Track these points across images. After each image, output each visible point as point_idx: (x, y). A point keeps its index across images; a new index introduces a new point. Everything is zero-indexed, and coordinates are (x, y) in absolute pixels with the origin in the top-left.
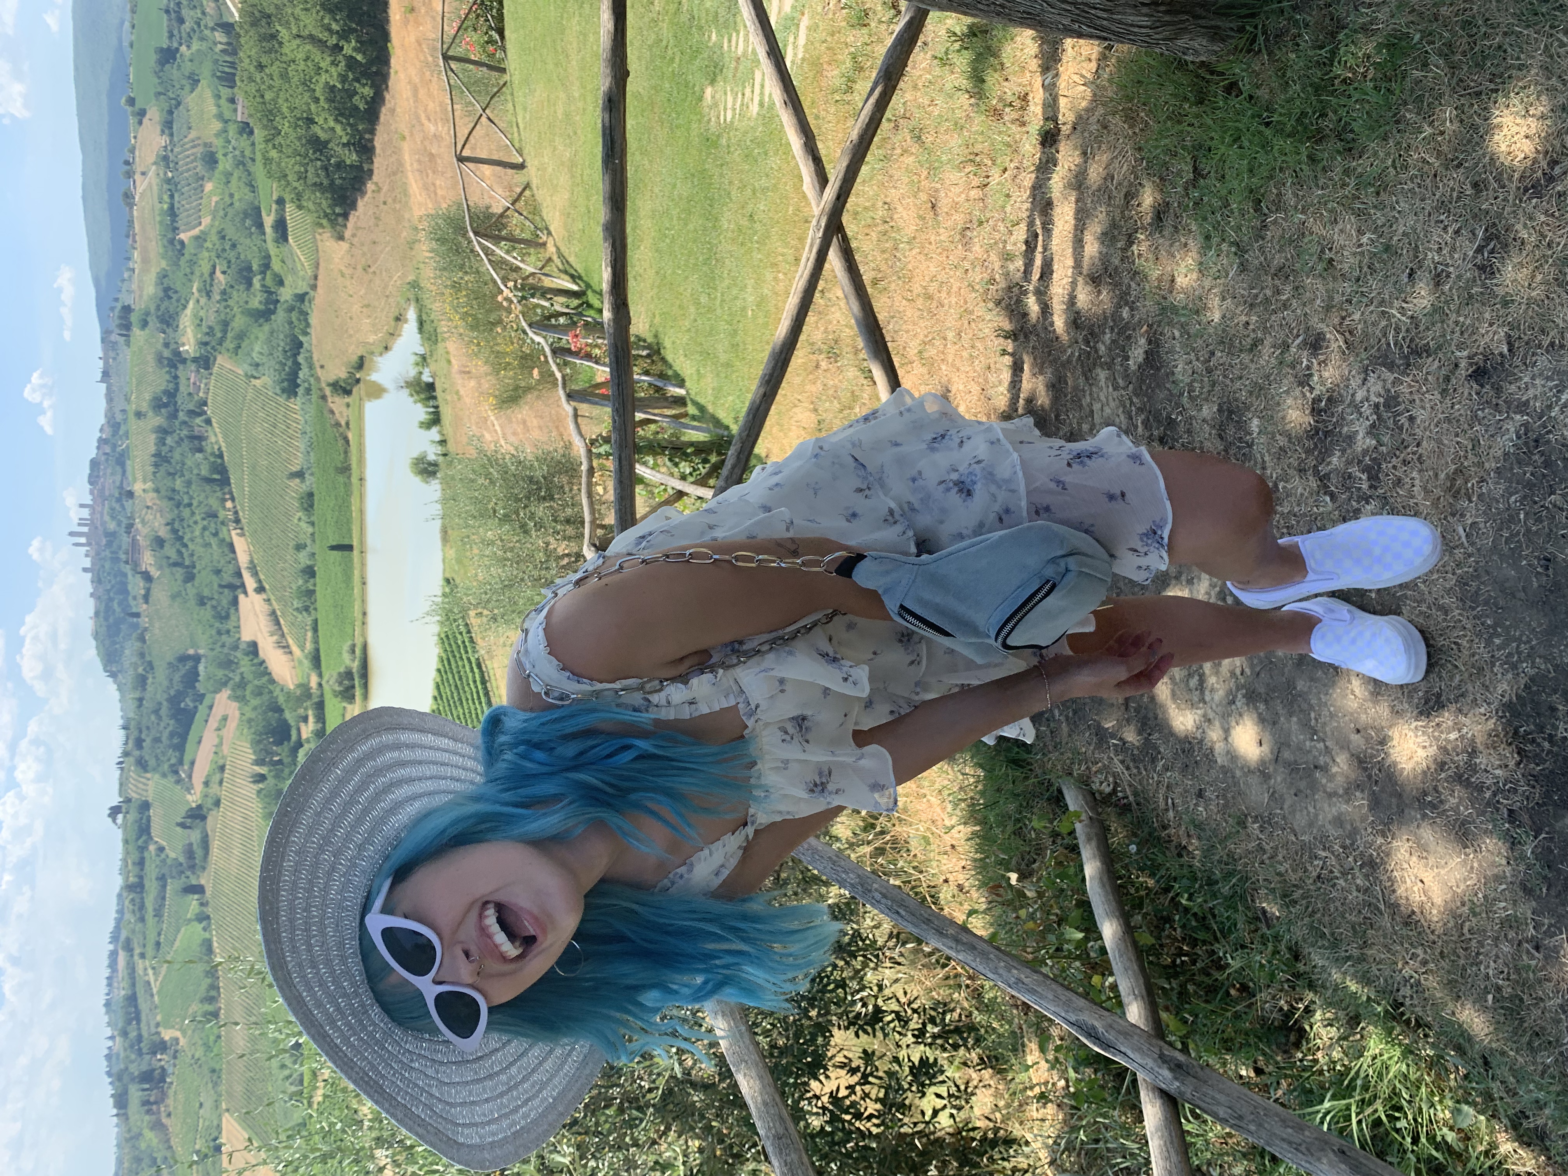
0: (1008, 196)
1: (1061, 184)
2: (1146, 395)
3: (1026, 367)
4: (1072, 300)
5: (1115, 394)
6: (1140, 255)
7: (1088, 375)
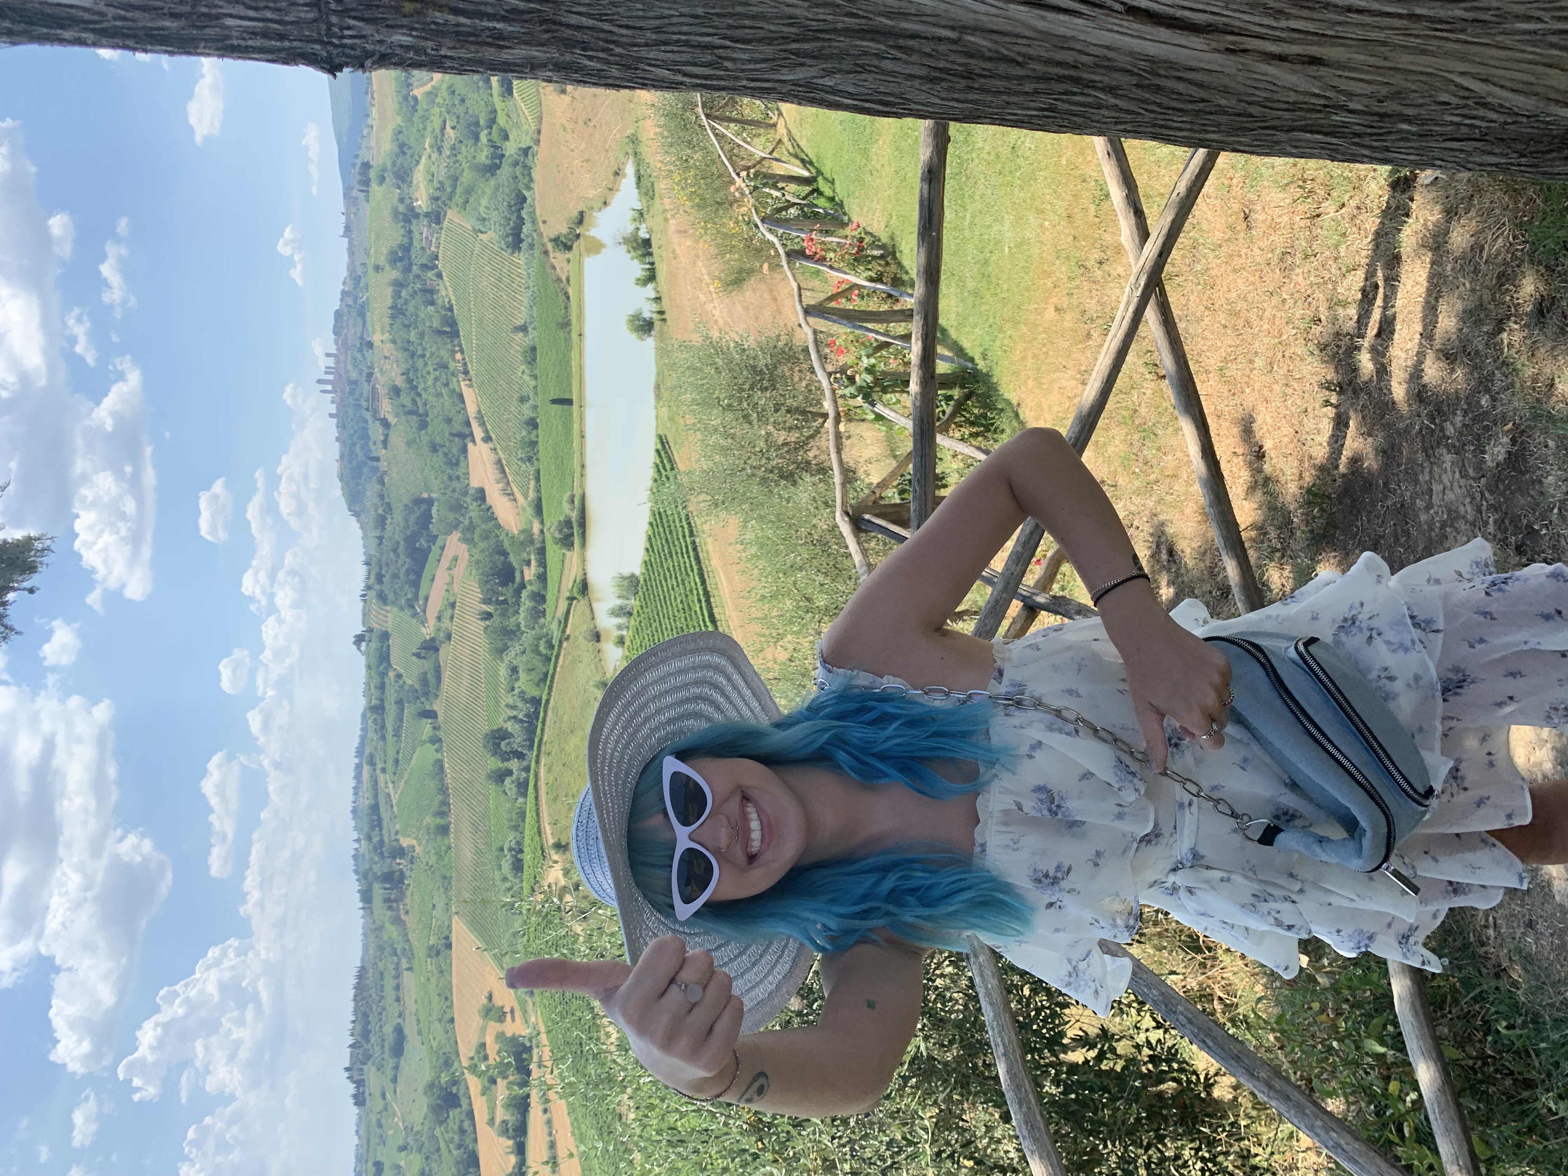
0: (1344, 235)
1: (1413, 240)
2: (1502, 494)
3: (1351, 423)
4: (1416, 373)
5: (1463, 482)
6: (1510, 346)
7: (1429, 451)
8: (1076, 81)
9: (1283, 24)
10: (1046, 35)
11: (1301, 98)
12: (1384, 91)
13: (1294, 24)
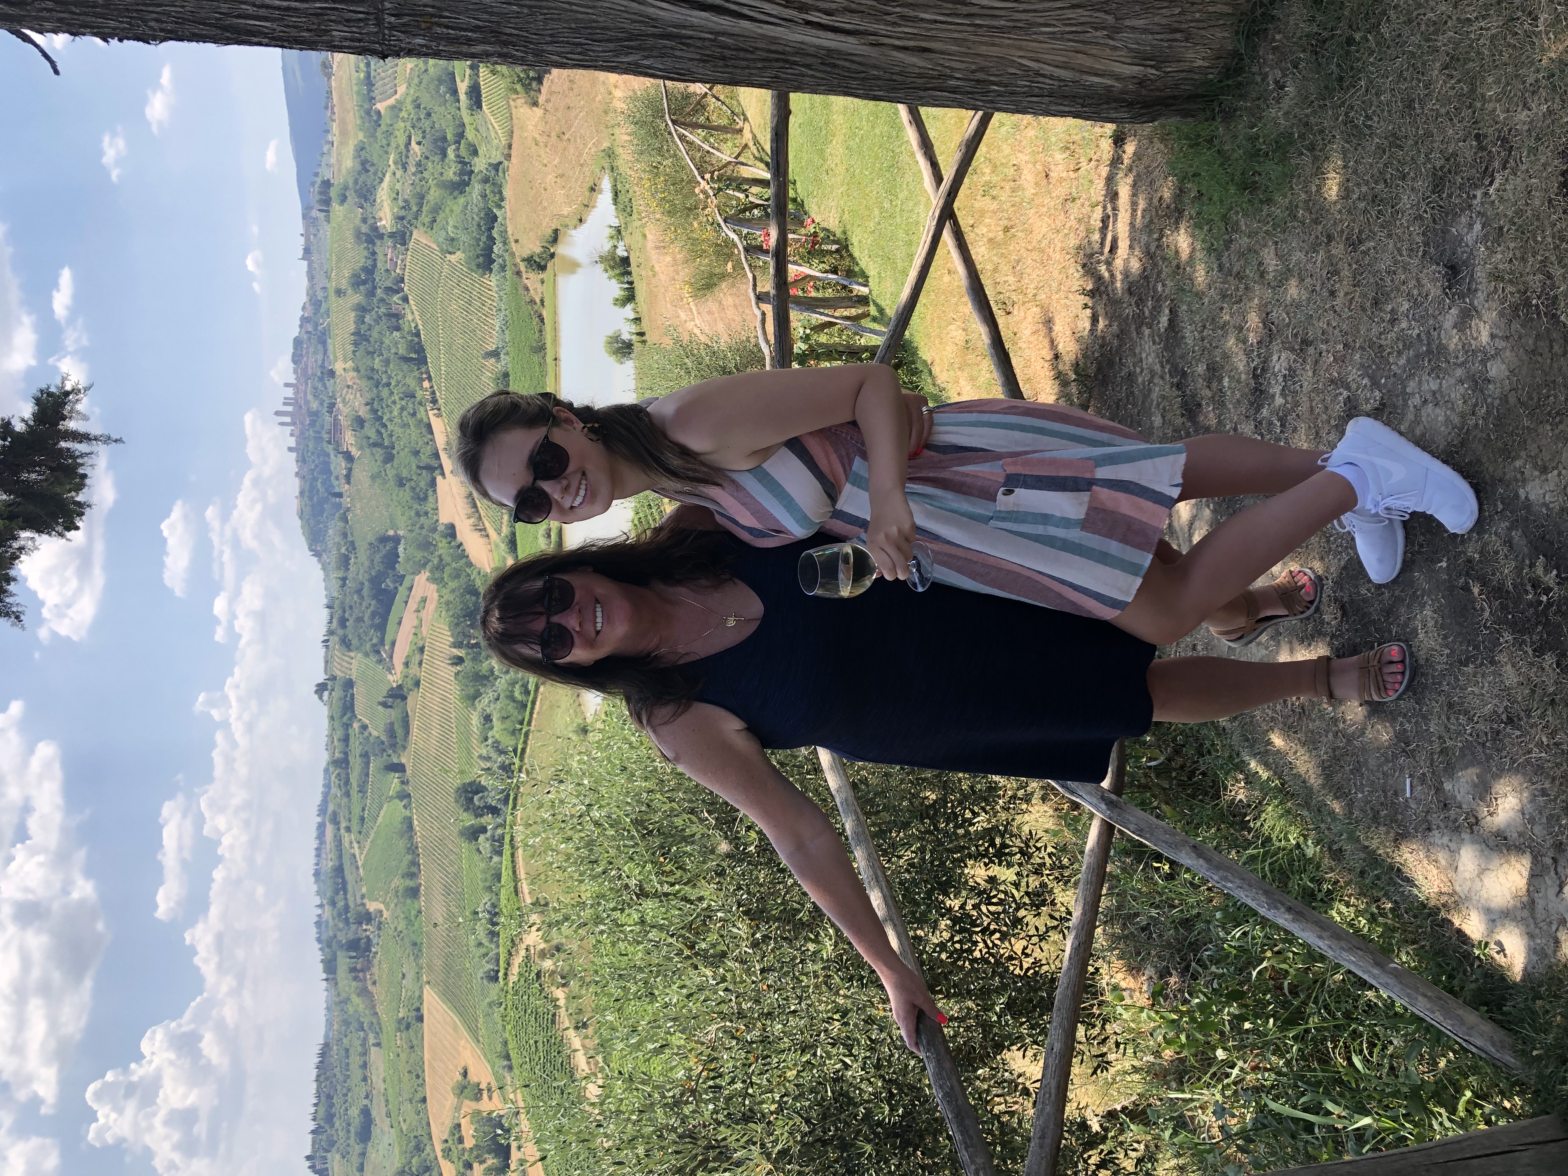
2: (1170, 351)
3: (1100, 319)
5: (1154, 347)
7: (1138, 330)
8: (786, 61)
9: (900, 29)
10: (763, 37)
11: (922, 71)
12: (974, 67)
13: (906, 30)
